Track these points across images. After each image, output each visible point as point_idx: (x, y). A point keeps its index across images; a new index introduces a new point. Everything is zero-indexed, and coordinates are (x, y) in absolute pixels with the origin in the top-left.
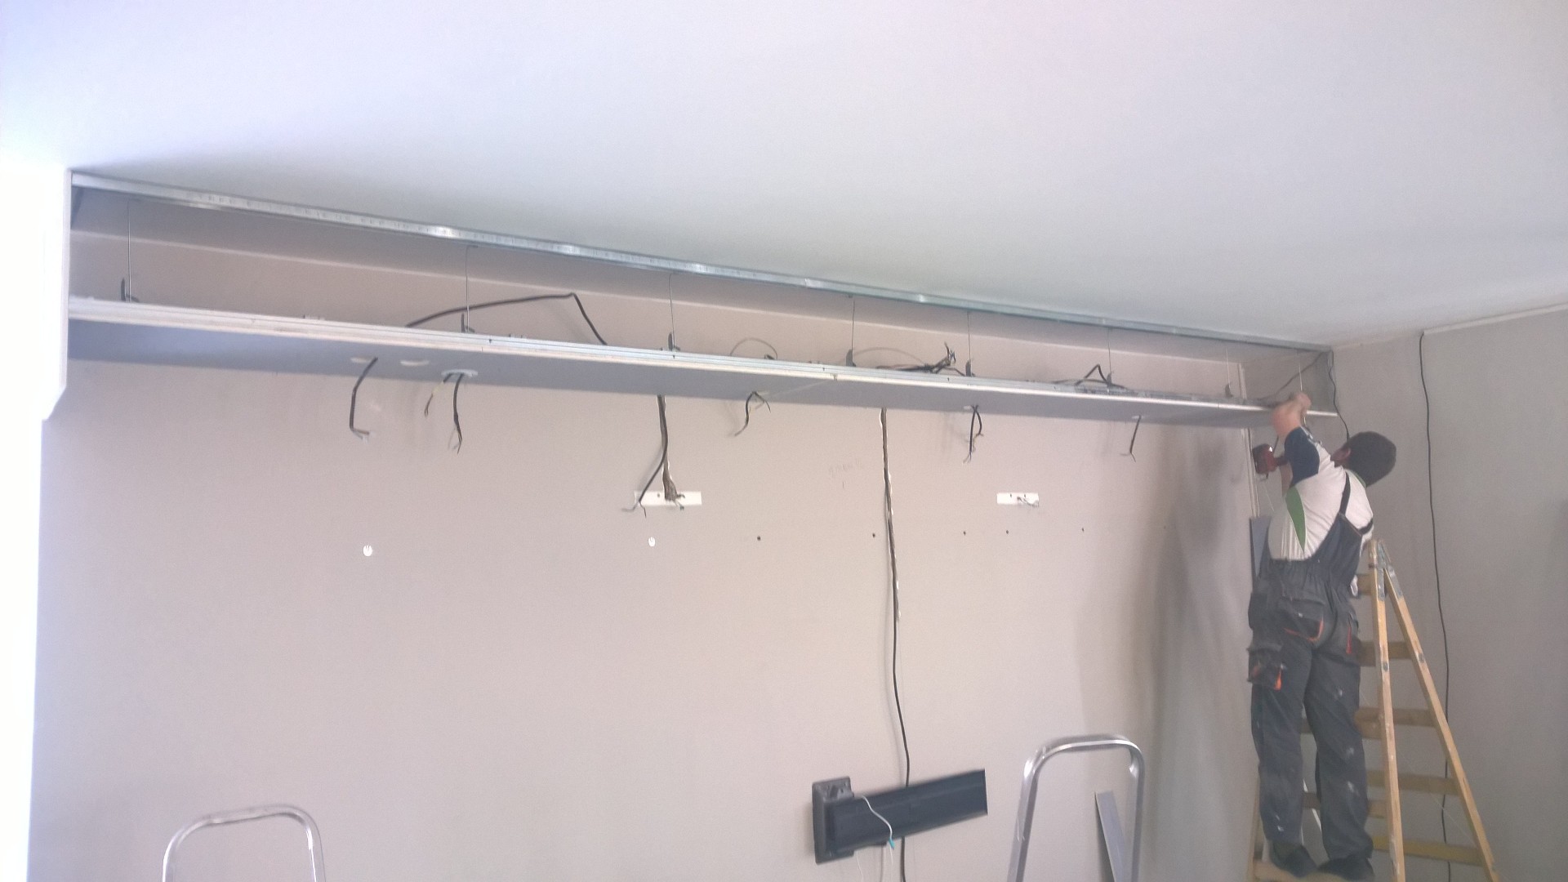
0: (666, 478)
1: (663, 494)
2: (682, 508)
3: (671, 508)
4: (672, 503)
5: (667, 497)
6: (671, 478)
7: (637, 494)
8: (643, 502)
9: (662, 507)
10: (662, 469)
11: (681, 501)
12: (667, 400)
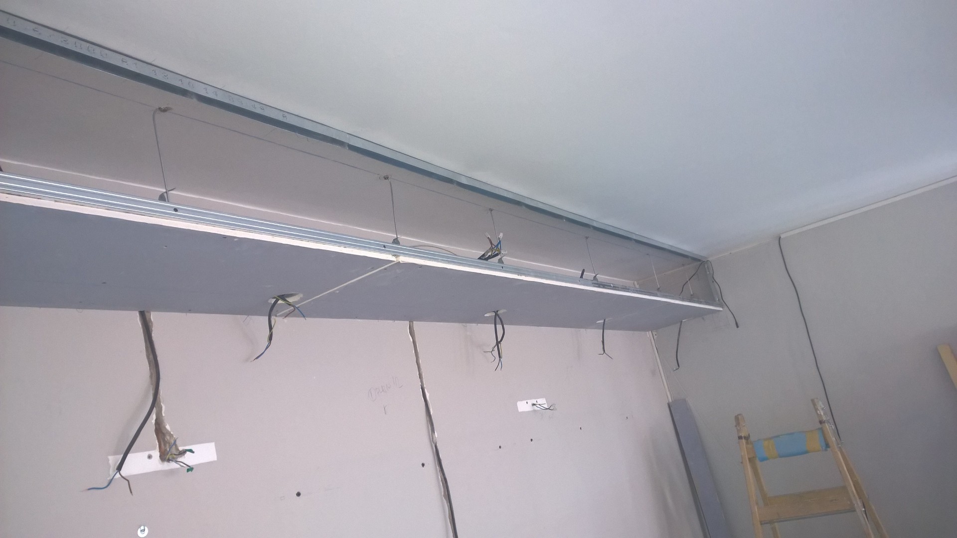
0: (160, 430)
1: (156, 454)
2: (190, 469)
3: (172, 472)
4: (173, 465)
5: (164, 457)
6: (168, 427)
7: (114, 460)
8: (125, 471)
9: (156, 473)
10: (154, 416)
11: (188, 459)
12: (154, 316)
